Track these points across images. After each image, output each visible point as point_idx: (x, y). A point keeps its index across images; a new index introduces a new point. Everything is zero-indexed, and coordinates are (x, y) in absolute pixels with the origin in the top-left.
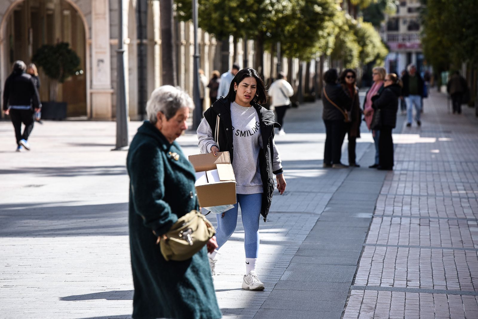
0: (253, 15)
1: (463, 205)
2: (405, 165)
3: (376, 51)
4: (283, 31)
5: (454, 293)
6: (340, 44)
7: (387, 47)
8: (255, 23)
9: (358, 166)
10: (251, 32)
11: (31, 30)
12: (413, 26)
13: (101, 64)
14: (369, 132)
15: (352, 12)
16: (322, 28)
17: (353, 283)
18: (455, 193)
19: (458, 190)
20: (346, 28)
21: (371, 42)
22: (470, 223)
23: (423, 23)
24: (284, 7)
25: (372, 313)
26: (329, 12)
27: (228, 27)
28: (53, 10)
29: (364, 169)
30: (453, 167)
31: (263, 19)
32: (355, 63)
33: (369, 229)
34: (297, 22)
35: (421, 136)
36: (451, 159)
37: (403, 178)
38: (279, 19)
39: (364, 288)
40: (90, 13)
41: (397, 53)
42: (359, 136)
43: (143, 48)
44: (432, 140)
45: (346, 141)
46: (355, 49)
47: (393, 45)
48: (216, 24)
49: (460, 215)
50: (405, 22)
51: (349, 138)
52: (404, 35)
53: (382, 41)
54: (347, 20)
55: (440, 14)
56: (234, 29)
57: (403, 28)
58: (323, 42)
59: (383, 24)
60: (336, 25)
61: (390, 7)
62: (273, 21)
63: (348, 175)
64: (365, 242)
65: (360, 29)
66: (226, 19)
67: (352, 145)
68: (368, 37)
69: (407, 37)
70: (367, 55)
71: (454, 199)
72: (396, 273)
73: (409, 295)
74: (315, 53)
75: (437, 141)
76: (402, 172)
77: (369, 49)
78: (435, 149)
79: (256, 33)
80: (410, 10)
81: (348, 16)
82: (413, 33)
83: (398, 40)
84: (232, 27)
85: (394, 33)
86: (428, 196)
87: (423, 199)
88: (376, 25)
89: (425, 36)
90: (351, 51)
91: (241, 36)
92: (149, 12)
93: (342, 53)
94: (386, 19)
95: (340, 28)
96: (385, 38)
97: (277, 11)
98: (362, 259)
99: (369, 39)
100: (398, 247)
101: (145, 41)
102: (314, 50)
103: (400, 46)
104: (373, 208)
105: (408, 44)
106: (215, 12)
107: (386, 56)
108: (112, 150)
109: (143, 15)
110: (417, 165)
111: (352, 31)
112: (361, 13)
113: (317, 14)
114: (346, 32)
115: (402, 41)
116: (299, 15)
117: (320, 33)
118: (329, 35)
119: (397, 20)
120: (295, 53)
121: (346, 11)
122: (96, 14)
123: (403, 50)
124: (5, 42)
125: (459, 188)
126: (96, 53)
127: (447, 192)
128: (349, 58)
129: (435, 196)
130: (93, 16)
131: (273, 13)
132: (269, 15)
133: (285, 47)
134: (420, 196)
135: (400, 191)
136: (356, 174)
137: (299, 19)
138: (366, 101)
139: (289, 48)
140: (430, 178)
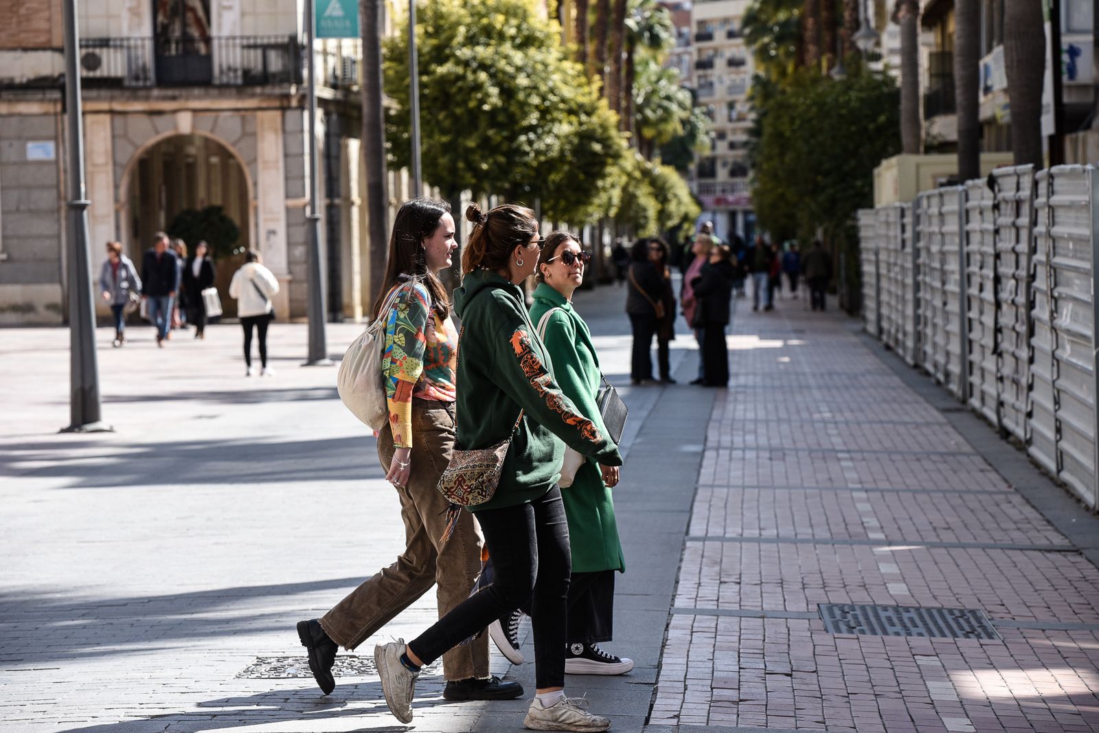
0: (502, 159)
1: (830, 432)
2: (742, 380)
3: (683, 209)
4: (545, 181)
5: (825, 542)
6: (629, 199)
7: (699, 203)
8: (503, 171)
9: (673, 382)
10: (499, 184)
11: (163, 188)
12: (737, 171)
13: (272, 237)
14: (690, 333)
15: (645, 151)
16: (603, 176)
17: (687, 533)
18: (816, 416)
19: (820, 412)
20: (637, 174)
21: (675, 196)
22: (840, 455)
23: (754, 165)
24: (548, 146)
25: (717, 568)
26: (611, 152)
27: (463, 178)
28: (195, 157)
29: (682, 386)
30: (812, 381)
31: (517, 164)
32: (652, 229)
33: (700, 466)
34: (566, 168)
35: (761, 338)
36: (807, 370)
37: (740, 397)
38: (541, 164)
39: (704, 539)
40: (255, 160)
41: (714, 213)
42: (672, 338)
43: (334, 211)
44: (778, 344)
45: (655, 346)
46: (651, 206)
47: (708, 199)
48: (445, 174)
49: (826, 445)
50: (725, 164)
51: (659, 341)
52: (724, 184)
53: (692, 194)
54: (638, 163)
55: (782, 154)
56: (473, 181)
57: (722, 174)
58: (603, 197)
59: (692, 167)
60: (623, 171)
61: (702, 143)
62: (532, 168)
63: (661, 396)
64: (697, 481)
65: (659, 176)
66: (461, 165)
67: (664, 352)
68: (672, 187)
69: (728, 188)
70: (669, 217)
71: (817, 425)
72: (745, 520)
73: (763, 546)
74: (591, 215)
75: (786, 345)
76: (740, 389)
77: (672, 207)
78: (784, 356)
79: (507, 185)
80: (732, 146)
81: (639, 157)
82: (738, 180)
83: (715, 192)
84: (469, 178)
85: (709, 181)
86: (779, 421)
87: (773, 425)
88: (682, 169)
89: (757, 185)
90: (645, 210)
91: (484, 191)
92: (343, 156)
93: (632, 213)
94: (696, 160)
95: (629, 175)
96: (695, 190)
97: (538, 153)
98: (696, 504)
99: (671, 191)
100: (744, 487)
101: (337, 201)
102: (590, 209)
103: (719, 201)
104: (703, 437)
105: (731, 198)
106: (443, 155)
107: (698, 217)
108: (303, 365)
109: (333, 162)
110: (758, 379)
111: (647, 180)
112: (657, 151)
113: (595, 154)
114: (638, 181)
115: (721, 194)
116: (569, 157)
117: (600, 183)
118: (613, 186)
119: (712, 161)
120: (563, 215)
121: (635, 150)
122: (264, 162)
123: (722, 207)
124: (127, 207)
125: (822, 409)
126: (266, 220)
127: (805, 415)
128: (642, 221)
129: (789, 421)
130: (260, 165)
131: (532, 155)
132: (526, 159)
133: (546, 206)
134: (767, 422)
135: (739, 415)
136: (671, 393)
137: (570, 163)
138: (683, 287)
139: (554, 208)
140: (779, 397)
